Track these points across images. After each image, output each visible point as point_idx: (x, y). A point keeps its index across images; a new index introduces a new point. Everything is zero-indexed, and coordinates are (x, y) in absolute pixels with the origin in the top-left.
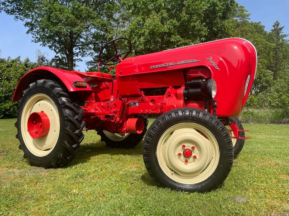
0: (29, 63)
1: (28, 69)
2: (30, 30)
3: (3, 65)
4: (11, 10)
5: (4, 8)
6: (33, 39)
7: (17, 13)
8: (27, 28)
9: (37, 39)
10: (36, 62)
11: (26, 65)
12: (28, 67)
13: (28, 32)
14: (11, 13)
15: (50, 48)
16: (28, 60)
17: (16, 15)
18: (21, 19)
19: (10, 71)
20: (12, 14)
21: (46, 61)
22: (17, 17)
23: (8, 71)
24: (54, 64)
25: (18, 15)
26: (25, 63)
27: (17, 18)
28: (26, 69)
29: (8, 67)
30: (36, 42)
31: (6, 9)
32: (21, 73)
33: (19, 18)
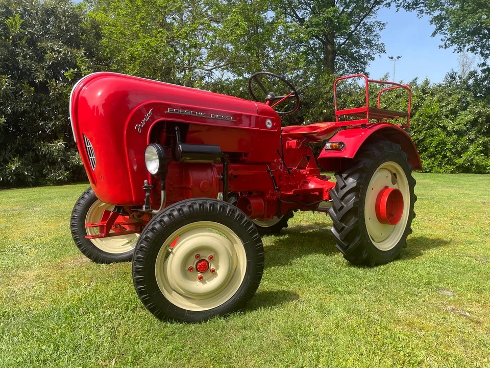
0: (429, 86)
1: (426, 97)
2: (438, 30)
3: (390, 96)
4: (413, 3)
5: (403, 3)
6: (443, 44)
7: (422, 5)
8: (434, 27)
9: (448, 42)
10: (442, 83)
11: (424, 91)
12: (427, 93)
13: (435, 33)
14: (413, 7)
15: (473, 52)
16: (427, 82)
17: (420, 9)
18: (427, 13)
19: (399, 103)
20: (414, 9)
21: (458, 79)
22: (421, 11)
23: (397, 104)
24: (471, 82)
25: (424, 8)
26: (422, 87)
27: (422, 13)
28: (423, 97)
29: (397, 97)
30: (446, 47)
31: (406, 4)
32: (414, 105)
33: (425, 11)
